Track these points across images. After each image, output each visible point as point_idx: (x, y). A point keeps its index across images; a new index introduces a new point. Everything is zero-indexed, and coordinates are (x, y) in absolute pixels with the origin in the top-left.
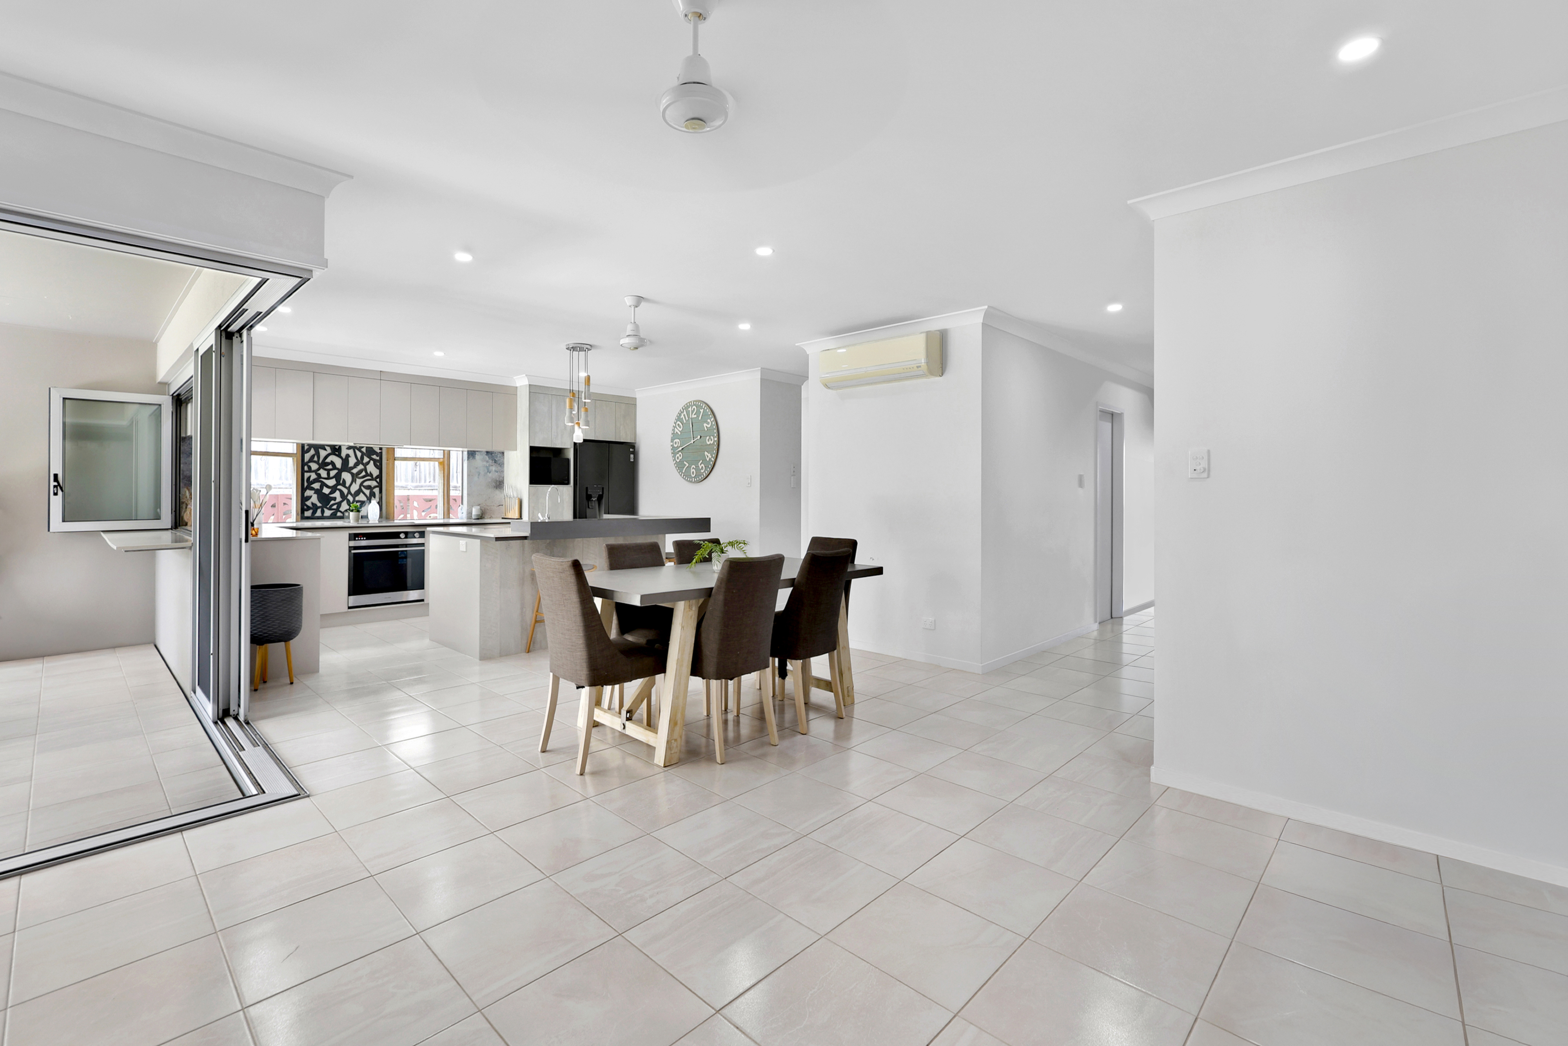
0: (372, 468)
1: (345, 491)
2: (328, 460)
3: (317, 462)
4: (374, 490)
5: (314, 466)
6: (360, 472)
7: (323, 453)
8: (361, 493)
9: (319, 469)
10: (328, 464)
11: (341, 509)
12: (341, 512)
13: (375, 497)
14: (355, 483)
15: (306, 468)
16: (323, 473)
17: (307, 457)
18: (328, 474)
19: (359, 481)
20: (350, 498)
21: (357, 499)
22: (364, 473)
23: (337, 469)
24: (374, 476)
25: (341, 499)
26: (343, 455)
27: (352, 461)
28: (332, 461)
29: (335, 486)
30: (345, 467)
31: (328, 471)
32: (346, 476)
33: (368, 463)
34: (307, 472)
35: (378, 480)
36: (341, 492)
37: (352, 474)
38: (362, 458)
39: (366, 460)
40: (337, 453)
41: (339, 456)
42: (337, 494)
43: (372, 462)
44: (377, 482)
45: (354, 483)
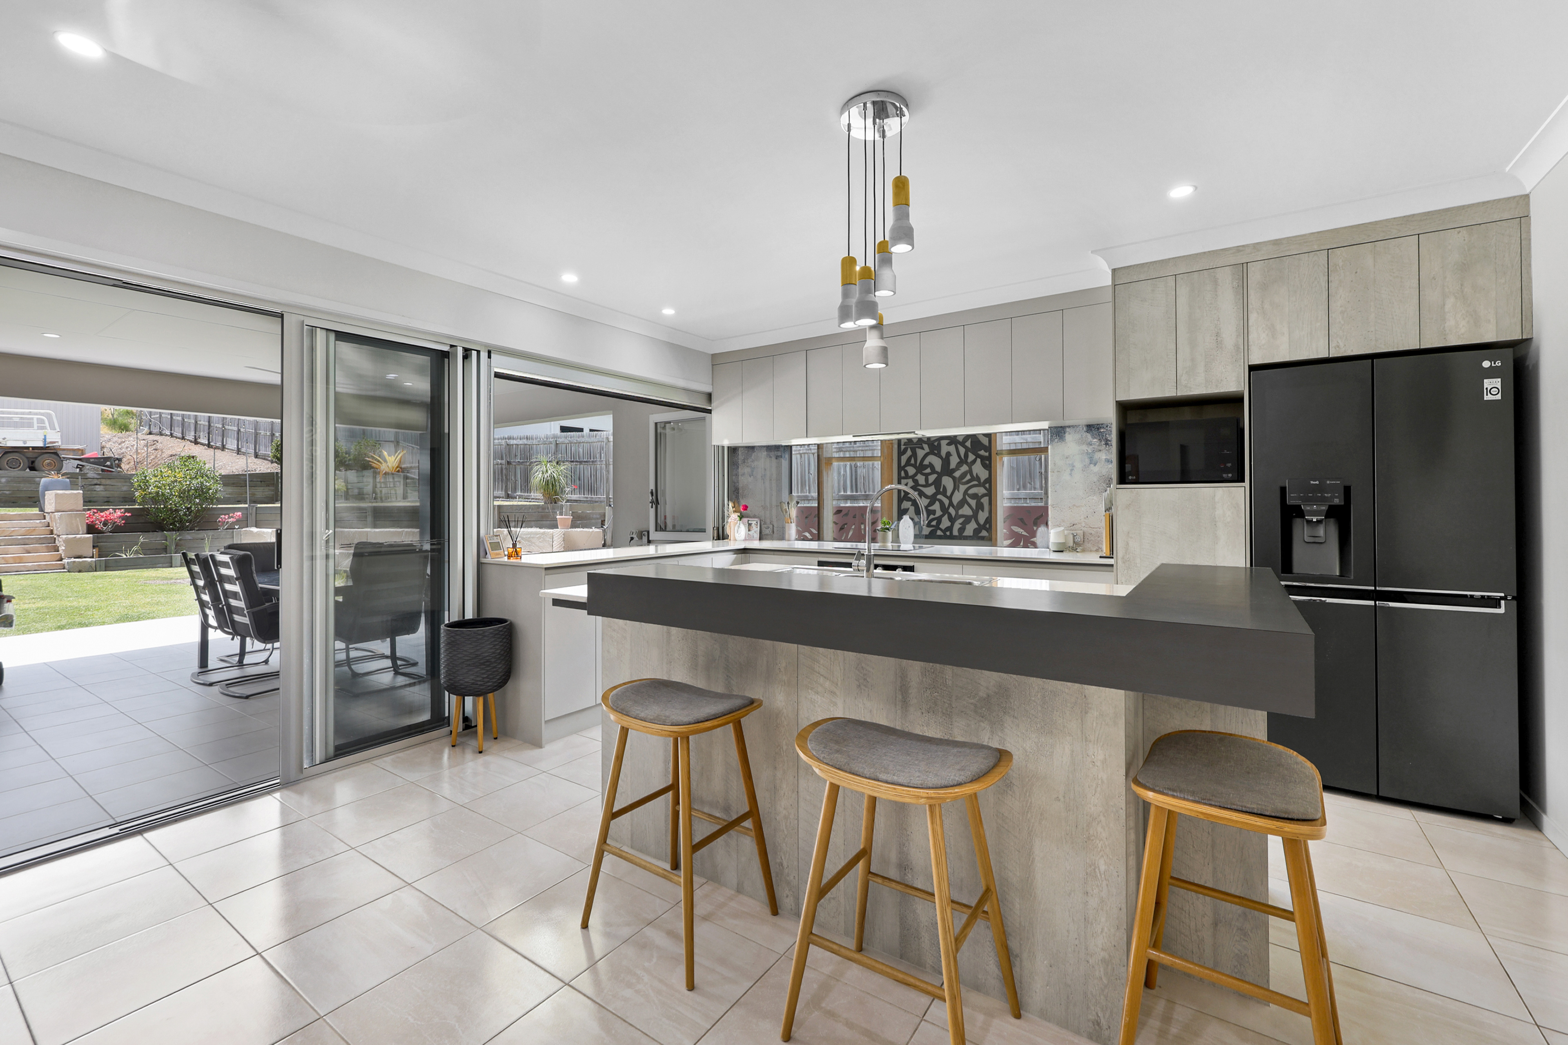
0: (978, 469)
1: (946, 502)
2: (926, 462)
3: (914, 466)
4: (982, 500)
5: (911, 471)
6: (964, 475)
7: (920, 453)
8: (966, 505)
9: (916, 475)
10: (926, 467)
11: (940, 526)
12: (941, 529)
13: (983, 511)
14: (958, 491)
15: (903, 474)
16: (921, 479)
17: (904, 459)
18: (927, 480)
19: (963, 488)
20: (952, 511)
21: (961, 512)
22: (968, 477)
23: (937, 473)
24: (982, 481)
25: (942, 513)
26: (943, 454)
27: (954, 461)
28: (930, 463)
29: (935, 495)
30: (947, 470)
31: (927, 476)
32: (947, 482)
33: (974, 461)
34: (904, 478)
35: (987, 485)
36: (942, 503)
37: (954, 478)
38: (966, 456)
39: (971, 457)
40: (936, 452)
41: (939, 455)
42: (936, 507)
43: (979, 460)
44: (985, 488)
45: (956, 491)
